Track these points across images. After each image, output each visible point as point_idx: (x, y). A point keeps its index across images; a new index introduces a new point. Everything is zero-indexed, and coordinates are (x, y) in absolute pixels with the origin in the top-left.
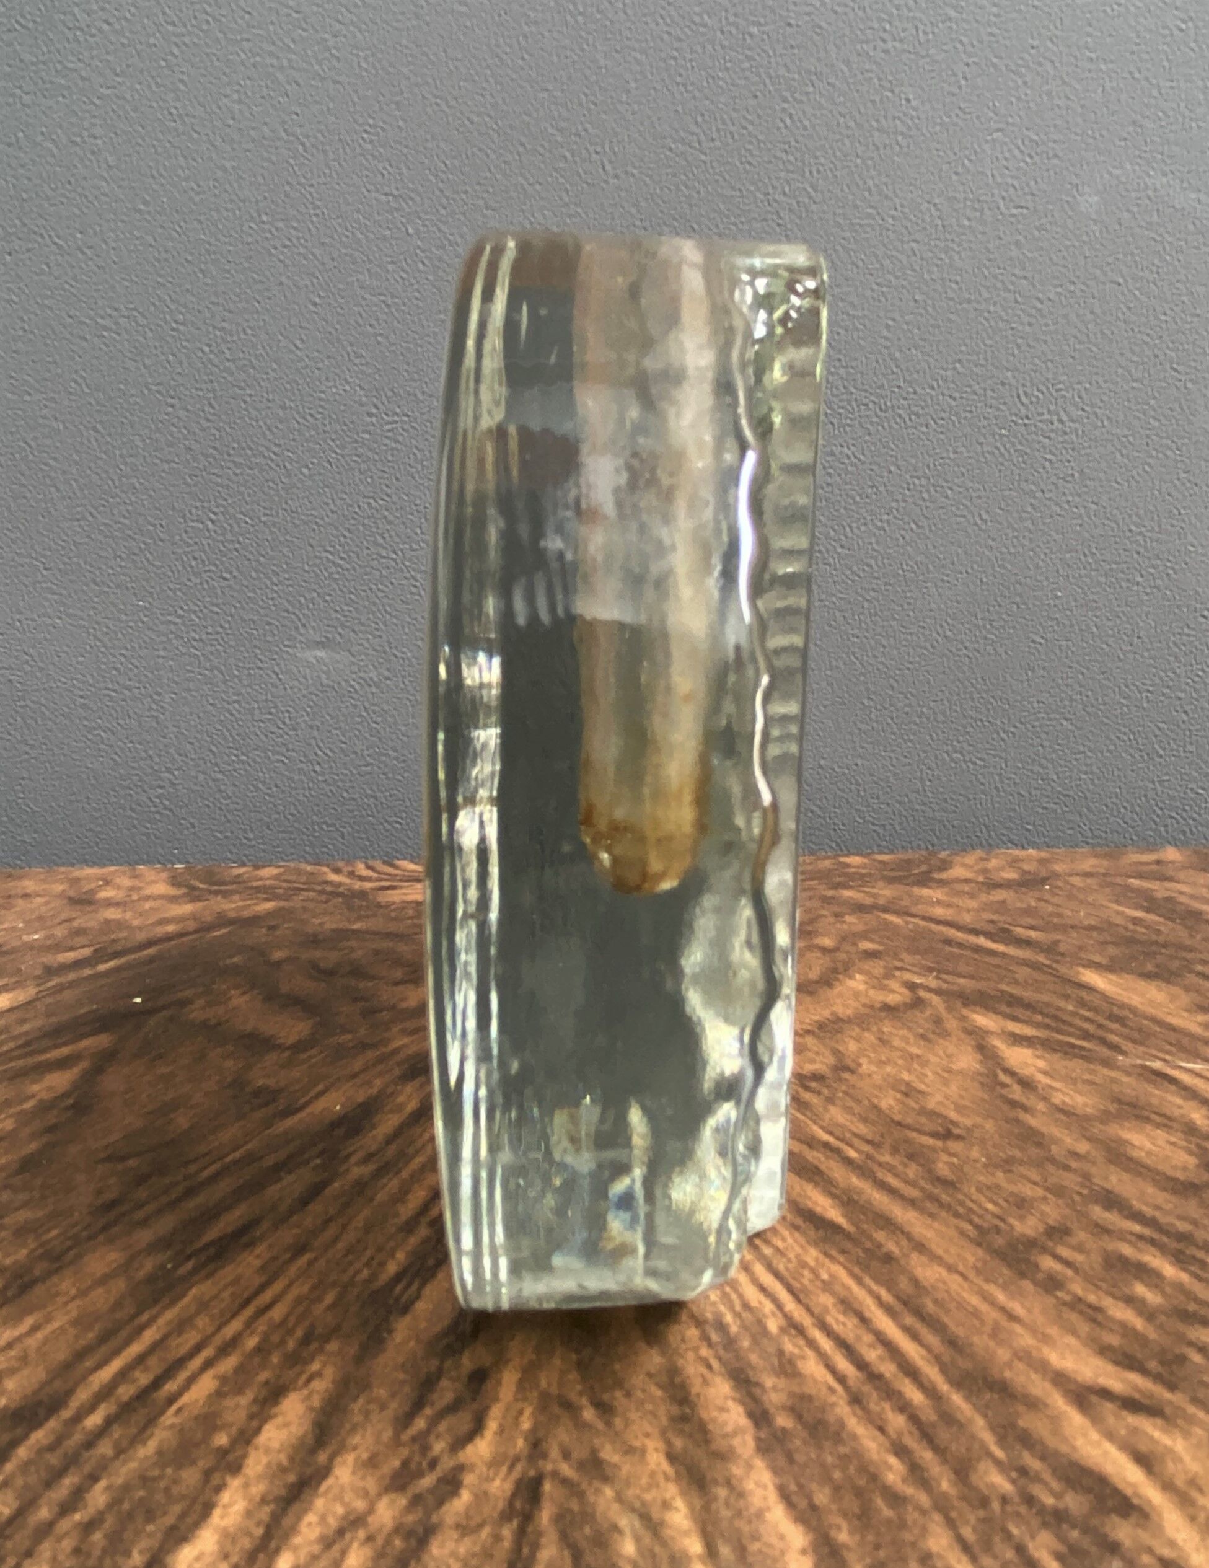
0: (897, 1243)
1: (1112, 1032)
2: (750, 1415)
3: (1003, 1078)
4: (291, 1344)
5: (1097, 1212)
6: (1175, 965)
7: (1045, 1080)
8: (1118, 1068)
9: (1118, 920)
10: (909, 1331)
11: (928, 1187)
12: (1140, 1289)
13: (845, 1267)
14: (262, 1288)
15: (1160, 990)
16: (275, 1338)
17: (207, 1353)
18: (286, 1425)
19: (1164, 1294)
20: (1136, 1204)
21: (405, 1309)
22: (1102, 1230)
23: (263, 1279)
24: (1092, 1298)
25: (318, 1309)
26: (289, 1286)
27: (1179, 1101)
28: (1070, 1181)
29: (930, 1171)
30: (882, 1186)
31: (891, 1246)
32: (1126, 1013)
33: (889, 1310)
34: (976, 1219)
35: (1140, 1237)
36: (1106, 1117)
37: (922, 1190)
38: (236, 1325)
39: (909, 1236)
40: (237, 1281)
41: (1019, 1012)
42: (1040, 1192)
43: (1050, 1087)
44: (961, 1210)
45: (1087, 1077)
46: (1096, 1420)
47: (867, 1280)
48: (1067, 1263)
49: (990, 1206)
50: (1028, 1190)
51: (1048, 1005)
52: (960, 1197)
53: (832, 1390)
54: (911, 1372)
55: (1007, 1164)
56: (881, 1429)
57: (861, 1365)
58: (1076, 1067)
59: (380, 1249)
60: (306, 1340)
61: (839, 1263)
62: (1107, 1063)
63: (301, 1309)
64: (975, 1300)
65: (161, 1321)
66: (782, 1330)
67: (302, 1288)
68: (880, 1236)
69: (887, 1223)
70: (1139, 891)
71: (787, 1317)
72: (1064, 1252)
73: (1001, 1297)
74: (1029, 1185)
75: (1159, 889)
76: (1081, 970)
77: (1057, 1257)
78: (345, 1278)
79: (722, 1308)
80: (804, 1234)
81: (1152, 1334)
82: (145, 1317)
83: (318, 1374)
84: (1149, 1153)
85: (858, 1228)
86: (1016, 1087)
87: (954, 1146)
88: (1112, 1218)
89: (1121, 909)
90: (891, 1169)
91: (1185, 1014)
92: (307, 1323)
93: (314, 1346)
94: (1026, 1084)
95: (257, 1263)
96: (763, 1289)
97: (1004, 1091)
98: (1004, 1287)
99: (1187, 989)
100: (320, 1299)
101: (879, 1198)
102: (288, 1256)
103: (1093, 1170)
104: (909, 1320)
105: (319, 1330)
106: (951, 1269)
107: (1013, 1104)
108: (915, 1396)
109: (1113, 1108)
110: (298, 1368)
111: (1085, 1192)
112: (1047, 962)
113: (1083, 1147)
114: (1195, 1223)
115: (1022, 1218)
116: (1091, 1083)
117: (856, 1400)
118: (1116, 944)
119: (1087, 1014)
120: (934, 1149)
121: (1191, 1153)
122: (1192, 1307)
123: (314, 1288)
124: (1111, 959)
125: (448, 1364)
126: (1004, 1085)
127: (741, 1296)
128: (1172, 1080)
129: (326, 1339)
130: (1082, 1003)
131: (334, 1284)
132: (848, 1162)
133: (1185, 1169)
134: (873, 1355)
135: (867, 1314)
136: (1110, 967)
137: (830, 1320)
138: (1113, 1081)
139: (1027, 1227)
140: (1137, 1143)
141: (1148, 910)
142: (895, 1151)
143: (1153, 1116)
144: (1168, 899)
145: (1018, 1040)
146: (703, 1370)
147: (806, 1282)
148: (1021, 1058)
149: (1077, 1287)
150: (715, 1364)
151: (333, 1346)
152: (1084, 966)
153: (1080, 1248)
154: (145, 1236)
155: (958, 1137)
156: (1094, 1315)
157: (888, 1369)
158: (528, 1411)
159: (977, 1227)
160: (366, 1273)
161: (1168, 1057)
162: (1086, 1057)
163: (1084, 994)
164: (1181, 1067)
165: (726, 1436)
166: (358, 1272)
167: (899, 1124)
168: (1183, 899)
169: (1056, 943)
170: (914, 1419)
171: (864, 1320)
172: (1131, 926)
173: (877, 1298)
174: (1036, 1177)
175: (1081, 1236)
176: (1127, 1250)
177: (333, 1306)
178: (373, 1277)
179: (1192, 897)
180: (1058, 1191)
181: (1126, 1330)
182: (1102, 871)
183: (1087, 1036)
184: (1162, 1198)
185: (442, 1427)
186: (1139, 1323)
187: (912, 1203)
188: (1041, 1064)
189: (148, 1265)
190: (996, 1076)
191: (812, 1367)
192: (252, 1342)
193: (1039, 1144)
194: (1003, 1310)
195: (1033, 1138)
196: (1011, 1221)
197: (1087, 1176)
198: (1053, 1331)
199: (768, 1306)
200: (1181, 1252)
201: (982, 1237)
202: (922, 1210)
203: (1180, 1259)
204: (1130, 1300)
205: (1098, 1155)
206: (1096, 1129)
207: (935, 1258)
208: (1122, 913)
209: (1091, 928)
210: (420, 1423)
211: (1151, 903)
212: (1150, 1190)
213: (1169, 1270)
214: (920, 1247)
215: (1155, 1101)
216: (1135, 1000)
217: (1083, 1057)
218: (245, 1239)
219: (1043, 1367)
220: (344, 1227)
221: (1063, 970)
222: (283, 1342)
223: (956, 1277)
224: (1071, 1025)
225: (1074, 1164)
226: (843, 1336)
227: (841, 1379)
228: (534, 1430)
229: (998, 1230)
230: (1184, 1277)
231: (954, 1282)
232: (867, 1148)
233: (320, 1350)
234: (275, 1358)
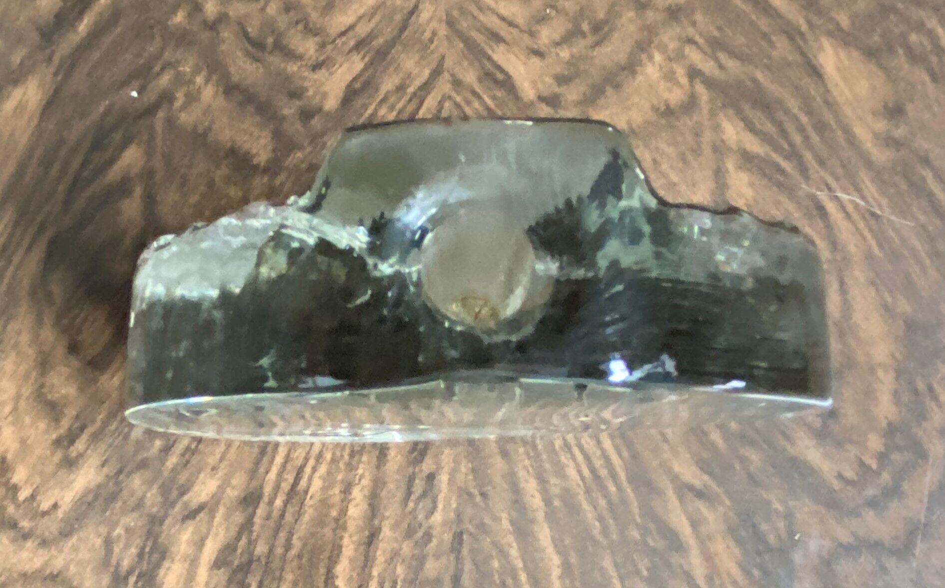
2: (544, 500)
4: (346, 457)
16: (338, 453)
17: (311, 462)
18: (357, 505)
53: (579, 486)
54: (614, 476)
56: (595, 507)
57: (593, 470)
83: (363, 475)
93: (356, 458)
105: (356, 448)
108: (612, 488)
110: (353, 473)
117: (588, 491)
125: (417, 470)
134: (598, 463)
146: (525, 473)
150: (531, 471)
151: (365, 458)
157: (603, 473)
158: (454, 498)
165: (534, 511)
170: (610, 503)
185: (420, 506)
191: (572, 472)
210: (411, 505)
219: (669, 471)
222: (342, 456)
227: (583, 478)
228: (457, 509)
233: (360, 462)
234: (342, 465)
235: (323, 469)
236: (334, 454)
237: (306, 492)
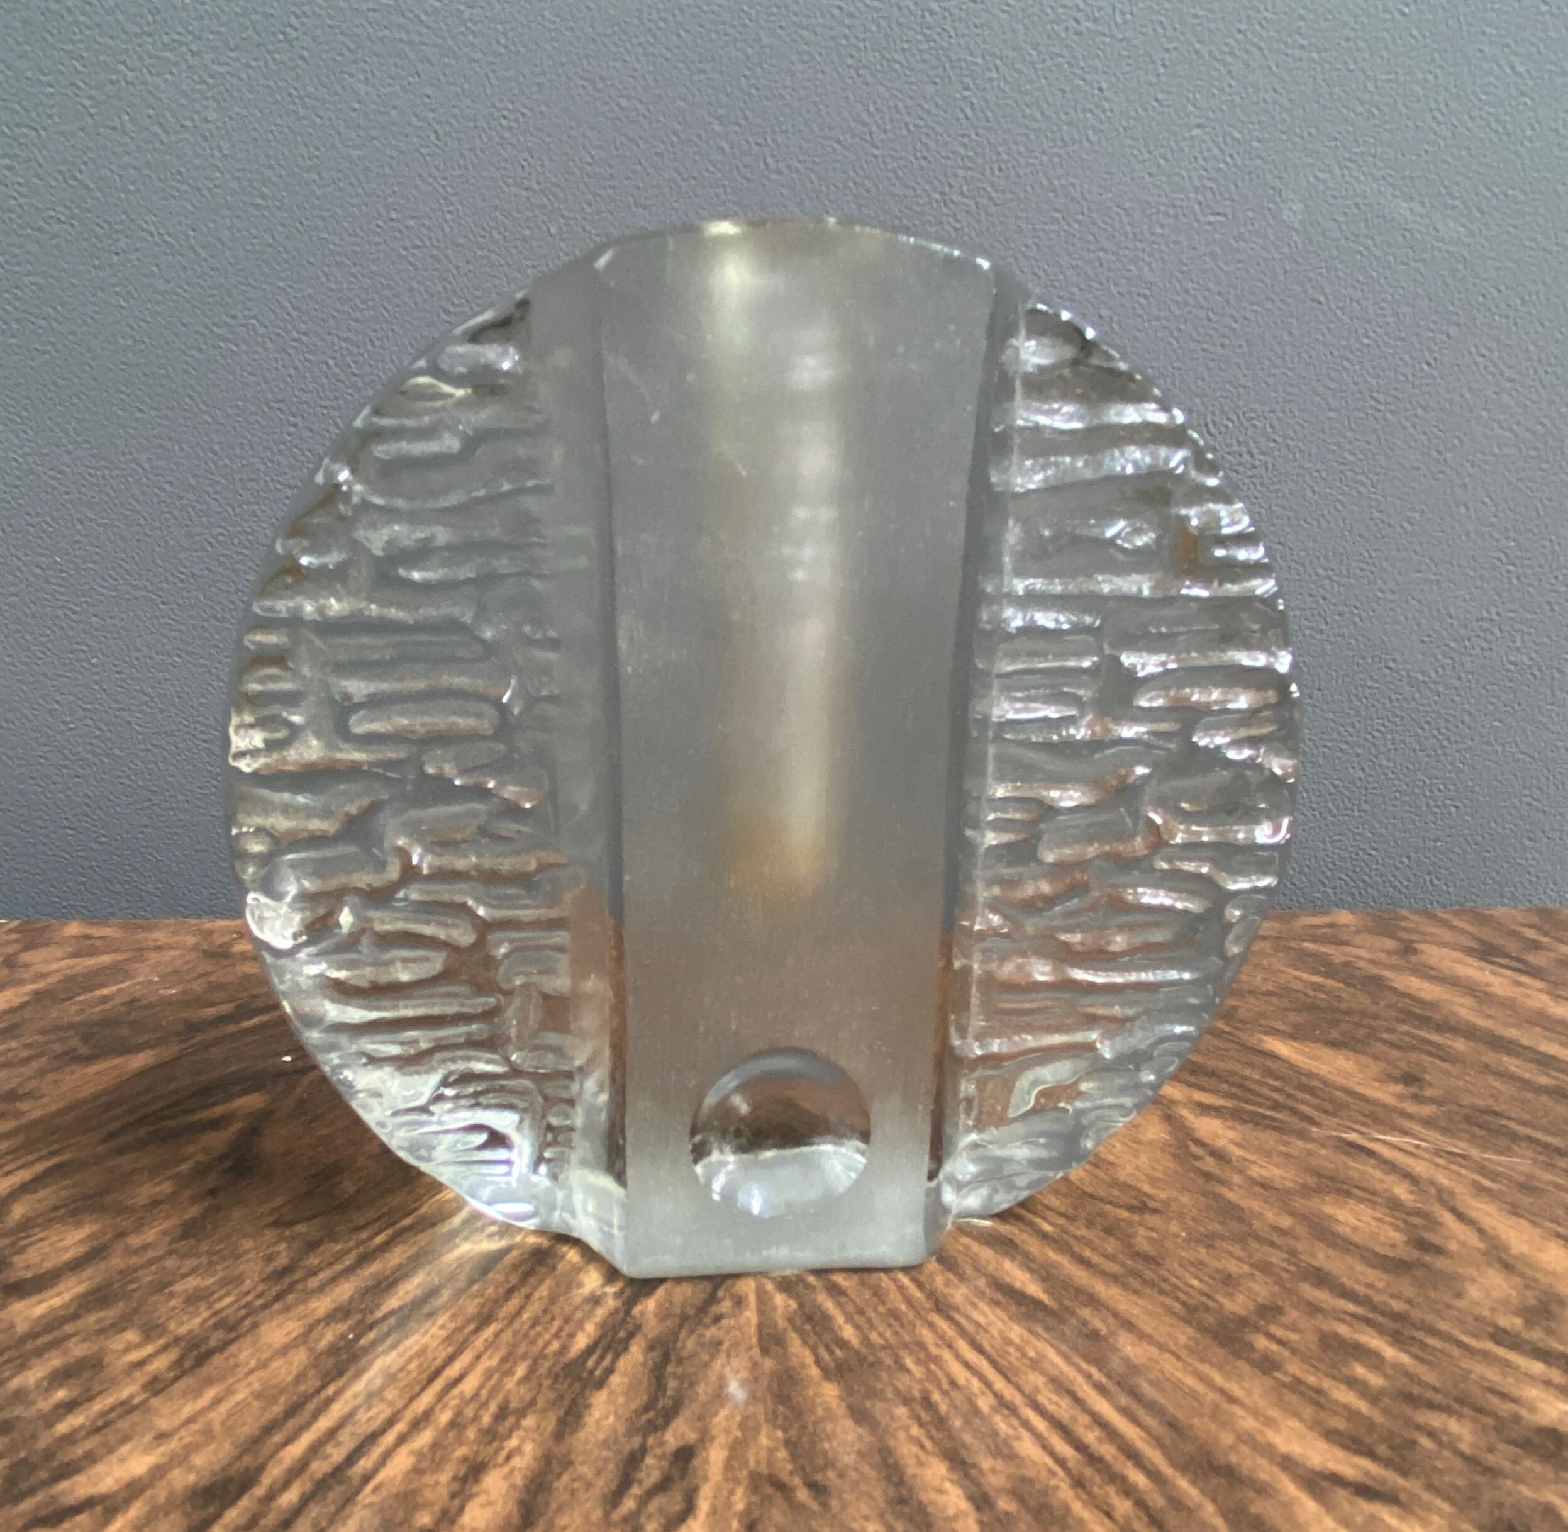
0: (1104, 1321)
1: (1303, 1102)
2: (970, 1498)
3: (1194, 1149)
4: (486, 1419)
5: (1308, 1291)
6: (1361, 1032)
7: (1238, 1152)
8: (1313, 1140)
9: (1298, 986)
10: (1125, 1412)
11: (1129, 1262)
12: (1360, 1370)
13: (1052, 1345)
14: (451, 1359)
15: (1348, 1059)
16: (469, 1412)
17: (400, 1427)
18: (490, 1503)
19: (1386, 1376)
20: (1349, 1283)
21: (600, 1384)
22: (1314, 1309)
23: (450, 1350)
24: (1311, 1379)
25: (510, 1383)
26: (478, 1357)
27: (1378, 1174)
28: (1276, 1258)
29: (1130, 1246)
30: (1083, 1262)
31: (1097, 1323)
32: (1316, 1083)
33: (1100, 1388)
34: (1182, 1296)
35: (1354, 1316)
36: (1306, 1191)
37: (1123, 1265)
38: (426, 1399)
39: (1116, 1315)
40: (422, 1352)
41: (1203, 1080)
42: (1246, 1268)
43: (1245, 1159)
44: (1166, 1287)
45: (1282, 1148)
46: (1329, 1506)
47: (1077, 1360)
48: (1280, 1342)
49: (1195, 1283)
50: (1233, 1267)
51: (1233, 1073)
52: (1164, 1273)
53: (1053, 1474)
54: (1133, 1455)
55: (1209, 1240)
56: (1108, 1515)
57: (1080, 1447)
58: (1269, 1138)
59: (567, 1321)
60: (502, 1414)
61: (1046, 1340)
62: (1302, 1135)
63: (492, 1382)
64: (1190, 1381)
65: (348, 1394)
66: (995, 1410)
67: (491, 1361)
68: (1086, 1313)
69: (1093, 1301)
70: (1313, 955)
71: (998, 1396)
72: (1279, 1332)
73: (1218, 1378)
74: (1234, 1261)
75: (1336, 954)
76: (1265, 1038)
77: (1271, 1337)
78: (536, 1349)
79: (929, 1386)
80: (1006, 1310)
81: (1378, 1418)
82: (330, 1390)
83: (518, 1450)
84: (1355, 1229)
85: (1061, 1304)
86: (1209, 1160)
87: (1152, 1220)
88: (1322, 1297)
89: (1298, 973)
90: (1087, 1242)
91: (1377, 1084)
92: (500, 1398)
93: (511, 1420)
94: (1219, 1156)
95: (443, 1333)
96: (967, 1366)
97: (1198, 1164)
98: (1220, 1368)
99: (1376, 1058)
100: (510, 1372)
101: (1080, 1275)
102: (472, 1327)
103: (1300, 1246)
104: (1124, 1400)
105: (514, 1404)
106: (1162, 1348)
107: (1208, 1176)
108: (1138, 1478)
109: (1312, 1181)
110: (495, 1445)
111: (1292, 1268)
112: (1227, 1029)
113: (1286, 1222)
114: (1410, 1302)
115: (1230, 1296)
116: (1287, 1155)
117: (1078, 1483)
118: (1298, 1011)
119: (1277, 1083)
120: (1130, 1223)
121: (1397, 1228)
122: (1416, 1390)
123: (504, 1360)
124: (1294, 1025)
125: (651, 1441)
126: (1198, 1158)
127: (948, 1375)
128: (1371, 1153)
129: (522, 1413)
130: (1269, 1073)
131: (524, 1356)
132: (1044, 1236)
133: (1393, 1246)
134: (1091, 1437)
135: (1080, 1394)
136: (1295, 1035)
137: (1042, 1399)
138: (1310, 1153)
139: (1237, 1305)
140: (1341, 1218)
141: (1326, 975)
142: (1090, 1224)
143: (1355, 1191)
144: (1347, 964)
145: (1206, 1110)
146: (915, 1449)
147: (1012, 1359)
148: (1209, 1128)
149: (1294, 1368)
150: (928, 1444)
151: (529, 1422)
152: (1266, 1033)
153: (1294, 1328)
154: (322, 1305)
155: (1155, 1211)
156: (1317, 1398)
157: (1108, 1451)
158: (740, 1492)
159: (1184, 1304)
160: (555, 1346)
161: (1363, 1129)
162: (1279, 1128)
163: (1269, 1063)
164: (1378, 1140)
165: (948, 1519)
166: (548, 1344)
167: (1091, 1196)
168: (1361, 964)
169: (1235, 1008)
170: (1140, 1503)
171: (1078, 1401)
172: (1311, 993)
173: (1089, 1377)
174: (1242, 1254)
175: (1292, 1315)
176: (1343, 1330)
177: (526, 1379)
178: (564, 1348)
179: (1372, 962)
180: (1265, 1268)
181: (1352, 1414)
182: (1274, 934)
183: (1276, 1106)
184: (1373, 1275)
185: (653, 1507)
186: (1363, 1407)
187: (1114, 1278)
188: (1231, 1134)
189: (329, 1336)
190: (1187, 1147)
191: (1027, 1447)
192: (445, 1417)
193: (1240, 1220)
194: (1222, 1391)
195: (1232, 1212)
196: (1220, 1298)
197: (1293, 1252)
198: (1273, 1413)
199: (976, 1384)
200: (1397, 1332)
201: (1191, 1314)
202: (1125, 1286)
203: (1397, 1339)
204: (1352, 1382)
205: (1301, 1230)
206: (1299, 1203)
207: (1143, 1336)
208: (1300, 979)
209: (1269, 993)
210: (629, 1504)
211: (1330, 969)
212: (1360, 1267)
213: (1389, 1352)
214: (1128, 1325)
215: (1356, 1175)
216: (1323, 1070)
217: (1275, 1128)
218: (426, 1310)
219: (1268, 1451)
220: (528, 1297)
221: (1244, 1037)
222: (476, 1418)
223: (1168, 1356)
224: (1259, 1095)
225: (1277, 1240)
226: (1056, 1415)
227: (1061, 1462)
228: (747, 1511)
229: (1207, 1309)
230: (1404, 1358)
231: (1168, 1363)
232: (1061, 1221)
233: (517, 1425)
234: (471, 1434)
235: (425, 1438)
236: (458, 1413)
237: (366, 1478)
